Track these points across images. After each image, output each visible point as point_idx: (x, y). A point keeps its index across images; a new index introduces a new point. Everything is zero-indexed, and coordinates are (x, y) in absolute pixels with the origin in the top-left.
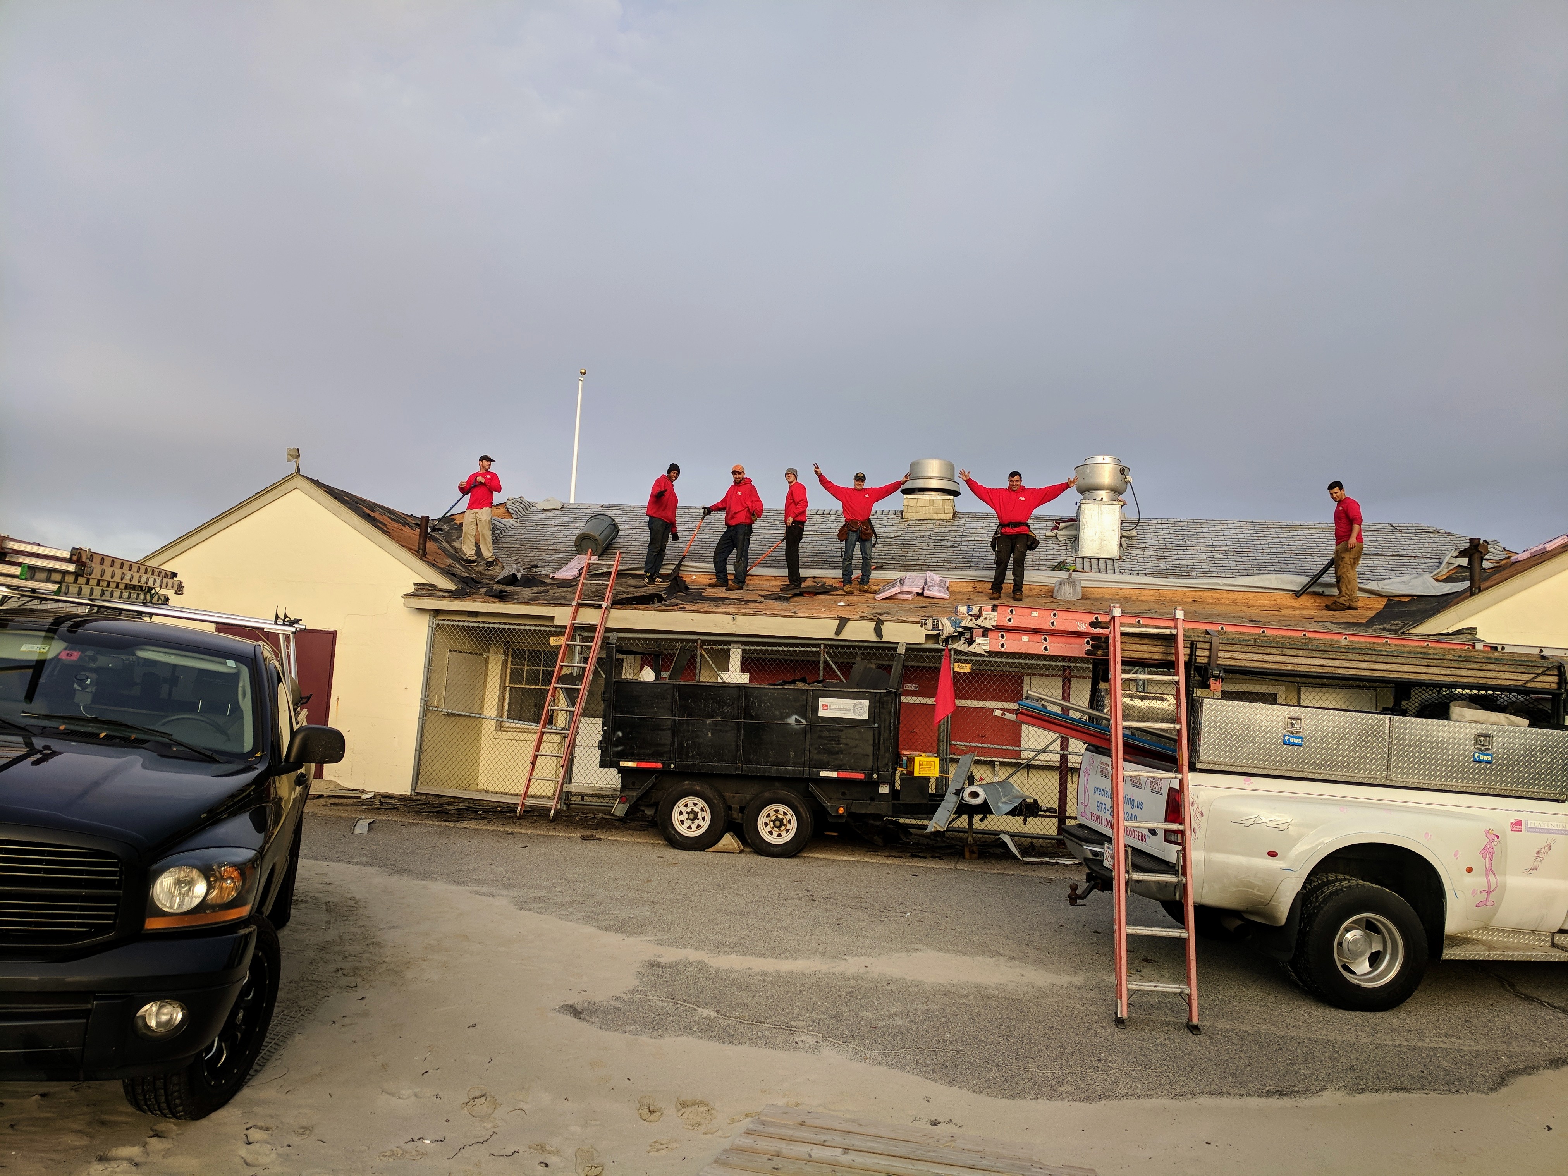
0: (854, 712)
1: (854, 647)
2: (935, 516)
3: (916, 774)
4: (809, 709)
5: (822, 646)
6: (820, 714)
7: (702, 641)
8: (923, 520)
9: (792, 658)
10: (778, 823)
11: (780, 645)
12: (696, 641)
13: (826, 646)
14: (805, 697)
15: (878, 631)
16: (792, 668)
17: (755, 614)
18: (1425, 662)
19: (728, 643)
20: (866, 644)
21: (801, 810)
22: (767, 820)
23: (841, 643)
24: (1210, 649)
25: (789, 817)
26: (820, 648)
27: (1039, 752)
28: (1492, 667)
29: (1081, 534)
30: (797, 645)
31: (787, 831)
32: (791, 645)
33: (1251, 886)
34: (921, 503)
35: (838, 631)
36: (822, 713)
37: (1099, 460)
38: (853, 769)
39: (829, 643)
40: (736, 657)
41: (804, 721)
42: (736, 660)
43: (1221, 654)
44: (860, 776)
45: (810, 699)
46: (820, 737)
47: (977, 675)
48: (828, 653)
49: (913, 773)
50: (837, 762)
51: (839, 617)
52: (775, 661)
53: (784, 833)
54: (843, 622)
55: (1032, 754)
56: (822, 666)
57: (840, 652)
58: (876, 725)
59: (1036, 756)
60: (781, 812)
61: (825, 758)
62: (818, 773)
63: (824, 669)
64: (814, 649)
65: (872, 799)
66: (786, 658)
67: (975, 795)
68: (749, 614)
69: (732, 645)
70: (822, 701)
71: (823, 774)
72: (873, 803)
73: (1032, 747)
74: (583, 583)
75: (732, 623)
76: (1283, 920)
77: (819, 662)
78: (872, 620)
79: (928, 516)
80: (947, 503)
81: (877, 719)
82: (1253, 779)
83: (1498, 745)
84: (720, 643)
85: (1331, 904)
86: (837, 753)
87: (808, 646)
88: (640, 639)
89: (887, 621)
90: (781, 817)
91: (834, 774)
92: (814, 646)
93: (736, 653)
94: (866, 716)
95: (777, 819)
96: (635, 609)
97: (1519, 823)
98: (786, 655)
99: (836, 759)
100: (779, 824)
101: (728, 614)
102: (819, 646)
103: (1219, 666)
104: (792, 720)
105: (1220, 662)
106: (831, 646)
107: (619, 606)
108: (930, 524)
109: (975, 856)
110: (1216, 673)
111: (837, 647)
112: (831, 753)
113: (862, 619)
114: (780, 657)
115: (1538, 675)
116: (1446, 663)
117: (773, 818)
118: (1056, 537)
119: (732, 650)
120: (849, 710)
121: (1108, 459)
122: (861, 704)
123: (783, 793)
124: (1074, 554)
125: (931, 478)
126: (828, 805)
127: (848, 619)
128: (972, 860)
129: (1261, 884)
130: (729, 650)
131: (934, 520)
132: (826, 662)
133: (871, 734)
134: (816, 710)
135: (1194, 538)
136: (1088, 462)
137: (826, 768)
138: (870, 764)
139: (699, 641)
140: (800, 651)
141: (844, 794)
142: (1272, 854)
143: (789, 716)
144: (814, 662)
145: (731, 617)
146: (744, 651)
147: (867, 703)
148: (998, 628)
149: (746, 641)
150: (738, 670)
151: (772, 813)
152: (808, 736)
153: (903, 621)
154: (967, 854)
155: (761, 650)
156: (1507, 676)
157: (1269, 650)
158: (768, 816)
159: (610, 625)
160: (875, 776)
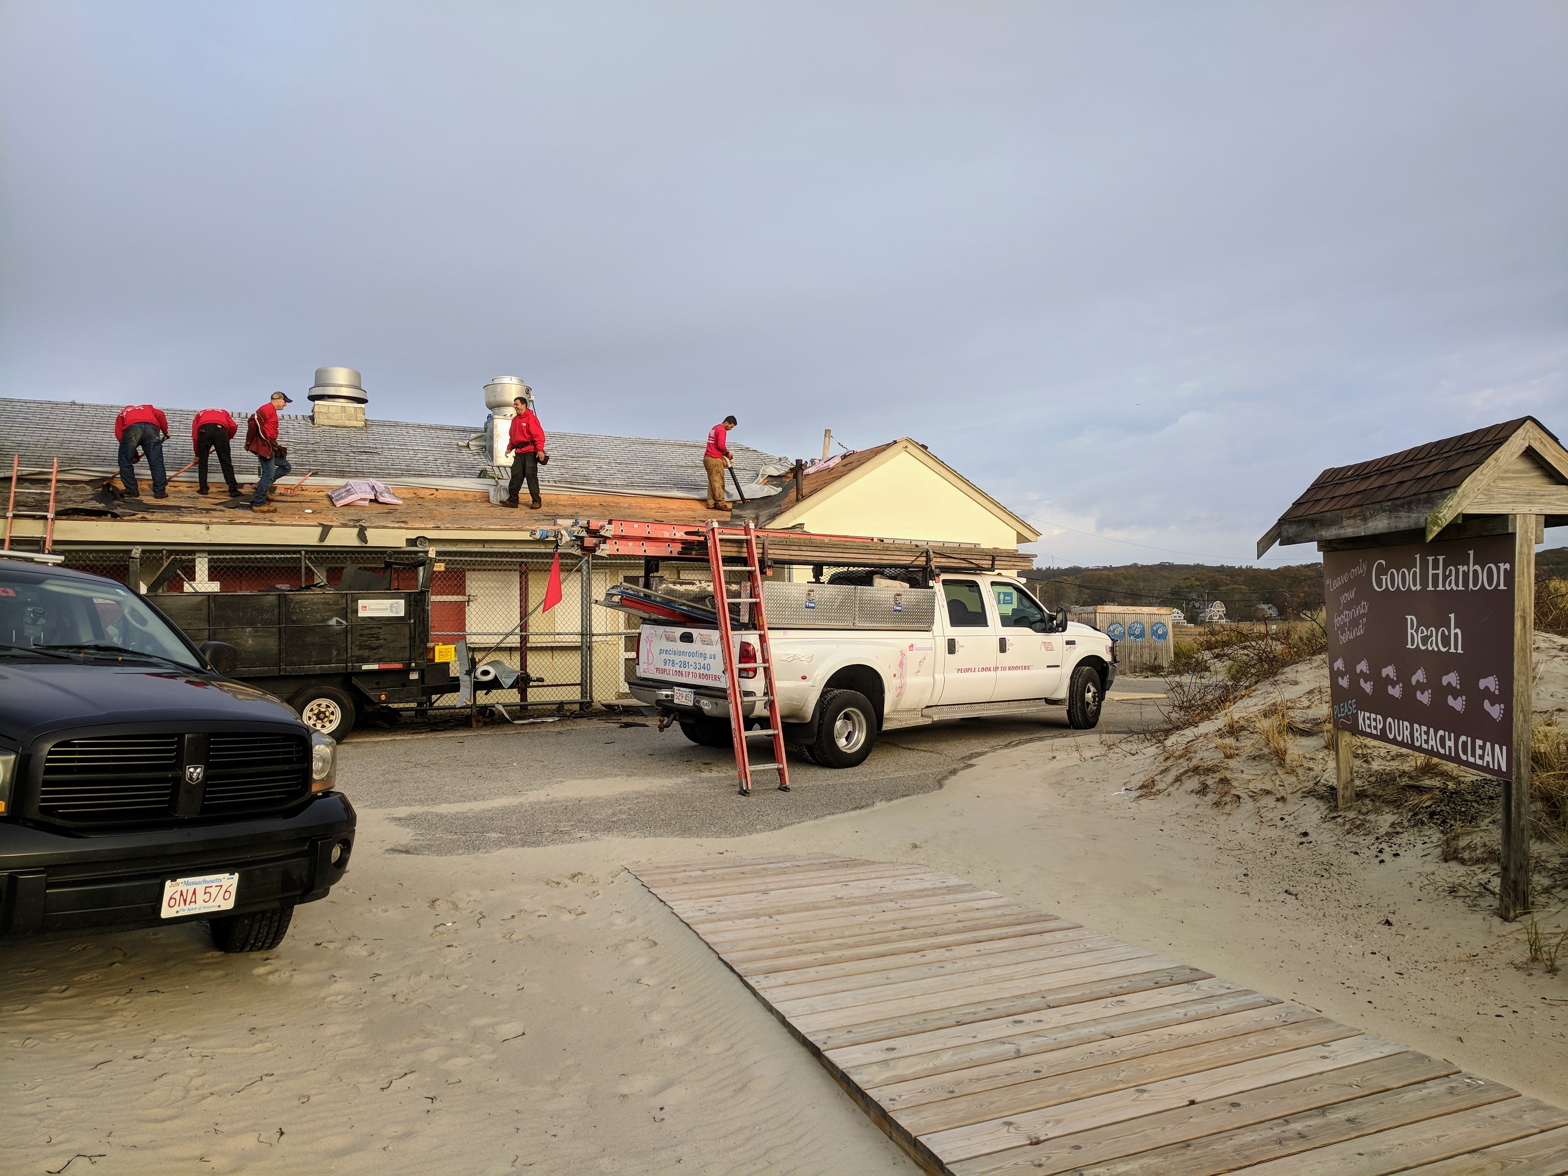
0: (391, 611)
1: (336, 552)
2: (348, 423)
3: (437, 660)
4: (349, 611)
5: (303, 553)
6: (360, 615)
7: (168, 551)
8: (336, 427)
9: (271, 565)
10: (322, 716)
11: (258, 552)
12: (161, 551)
13: (307, 552)
14: (344, 601)
15: (362, 536)
16: (272, 575)
17: (231, 523)
18: (867, 552)
19: (193, 552)
20: (348, 549)
21: (346, 701)
22: (310, 714)
23: (322, 549)
24: (763, 548)
25: (331, 709)
26: (300, 554)
27: (507, 635)
28: (898, 553)
29: (495, 446)
30: (277, 552)
31: (331, 721)
32: (270, 552)
33: (792, 699)
34: (332, 410)
35: (323, 537)
36: (361, 614)
37: (506, 380)
38: (392, 661)
39: (310, 549)
40: (202, 567)
41: (344, 622)
42: (203, 569)
43: (770, 551)
44: (398, 666)
45: (349, 602)
46: (361, 635)
47: (450, 572)
48: (309, 559)
49: (433, 660)
50: (377, 656)
51: (321, 525)
52: (253, 568)
53: (327, 724)
54: (326, 530)
55: (501, 637)
56: (303, 571)
57: (321, 558)
58: (412, 621)
59: (504, 639)
60: (324, 705)
61: (366, 653)
62: (361, 666)
63: (306, 574)
64: (294, 556)
65: (404, 685)
66: (265, 565)
67: (485, 673)
68: (225, 523)
69: (197, 555)
70: (361, 603)
71: (365, 667)
72: (405, 689)
73: (501, 631)
74: (15, 492)
75: (205, 532)
76: (809, 719)
77: (300, 568)
78: (355, 526)
79: (340, 423)
80: (359, 411)
81: (412, 616)
82: (788, 631)
83: (904, 600)
84: (184, 552)
85: (833, 704)
86: (377, 648)
87: (289, 552)
88: (91, 551)
89: (369, 527)
90: (323, 710)
91: (375, 667)
92: (295, 552)
93: (203, 562)
94: (402, 614)
95: (320, 712)
96: (86, 520)
97: (912, 646)
98: (265, 562)
99: (377, 653)
100: (320, 716)
101: (200, 523)
102: (300, 552)
103: (770, 559)
104: (333, 622)
105: (770, 556)
106: (312, 552)
107: (64, 517)
108: (345, 431)
109: (481, 724)
110: (769, 564)
111: (318, 552)
112: (371, 648)
113: (344, 525)
114: (259, 565)
115: (918, 557)
116: (877, 552)
117: (316, 712)
118: (468, 446)
119: (198, 561)
120: (387, 609)
121: (515, 380)
122: (397, 603)
123: (327, 688)
124: (490, 463)
125: (341, 386)
126: (372, 694)
127: (331, 527)
128: (479, 728)
129: (797, 697)
130: (194, 560)
131: (347, 427)
132: (307, 568)
133: (408, 629)
134: (356, 611)
135: (581, 450)
136: (496, 381)
137: (367, 661)
138: (407, 655)
139: (164, 552)
140: (280, 558)
141: (378, 683)
142: (804, 678)
143: (330, 618)
144: (295, 568)
145: (203, 526)
146: (210, 561)
147: (402, 602)
148: (615, 537)
149: (214, 551)
150: (207, 579)
151: (315, 707)
152: (349, 636)
153: (384, 527)
154: (474, 723)
155: (237, 559)
156: (904, 558)
157: (793, 548)
158: (312, 710)
159: (57, 537)
160: (413, 665)
